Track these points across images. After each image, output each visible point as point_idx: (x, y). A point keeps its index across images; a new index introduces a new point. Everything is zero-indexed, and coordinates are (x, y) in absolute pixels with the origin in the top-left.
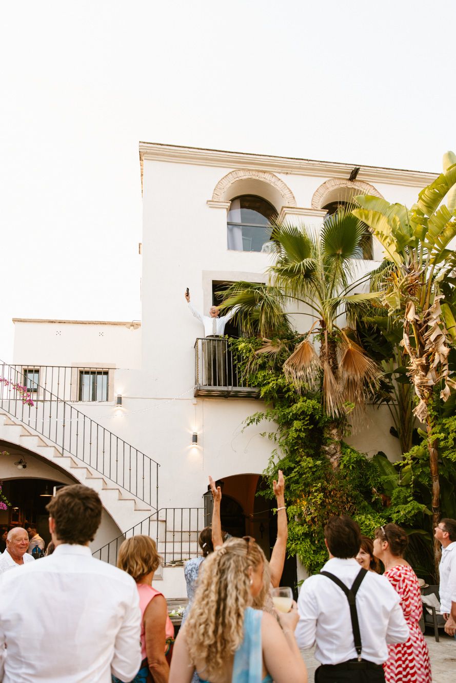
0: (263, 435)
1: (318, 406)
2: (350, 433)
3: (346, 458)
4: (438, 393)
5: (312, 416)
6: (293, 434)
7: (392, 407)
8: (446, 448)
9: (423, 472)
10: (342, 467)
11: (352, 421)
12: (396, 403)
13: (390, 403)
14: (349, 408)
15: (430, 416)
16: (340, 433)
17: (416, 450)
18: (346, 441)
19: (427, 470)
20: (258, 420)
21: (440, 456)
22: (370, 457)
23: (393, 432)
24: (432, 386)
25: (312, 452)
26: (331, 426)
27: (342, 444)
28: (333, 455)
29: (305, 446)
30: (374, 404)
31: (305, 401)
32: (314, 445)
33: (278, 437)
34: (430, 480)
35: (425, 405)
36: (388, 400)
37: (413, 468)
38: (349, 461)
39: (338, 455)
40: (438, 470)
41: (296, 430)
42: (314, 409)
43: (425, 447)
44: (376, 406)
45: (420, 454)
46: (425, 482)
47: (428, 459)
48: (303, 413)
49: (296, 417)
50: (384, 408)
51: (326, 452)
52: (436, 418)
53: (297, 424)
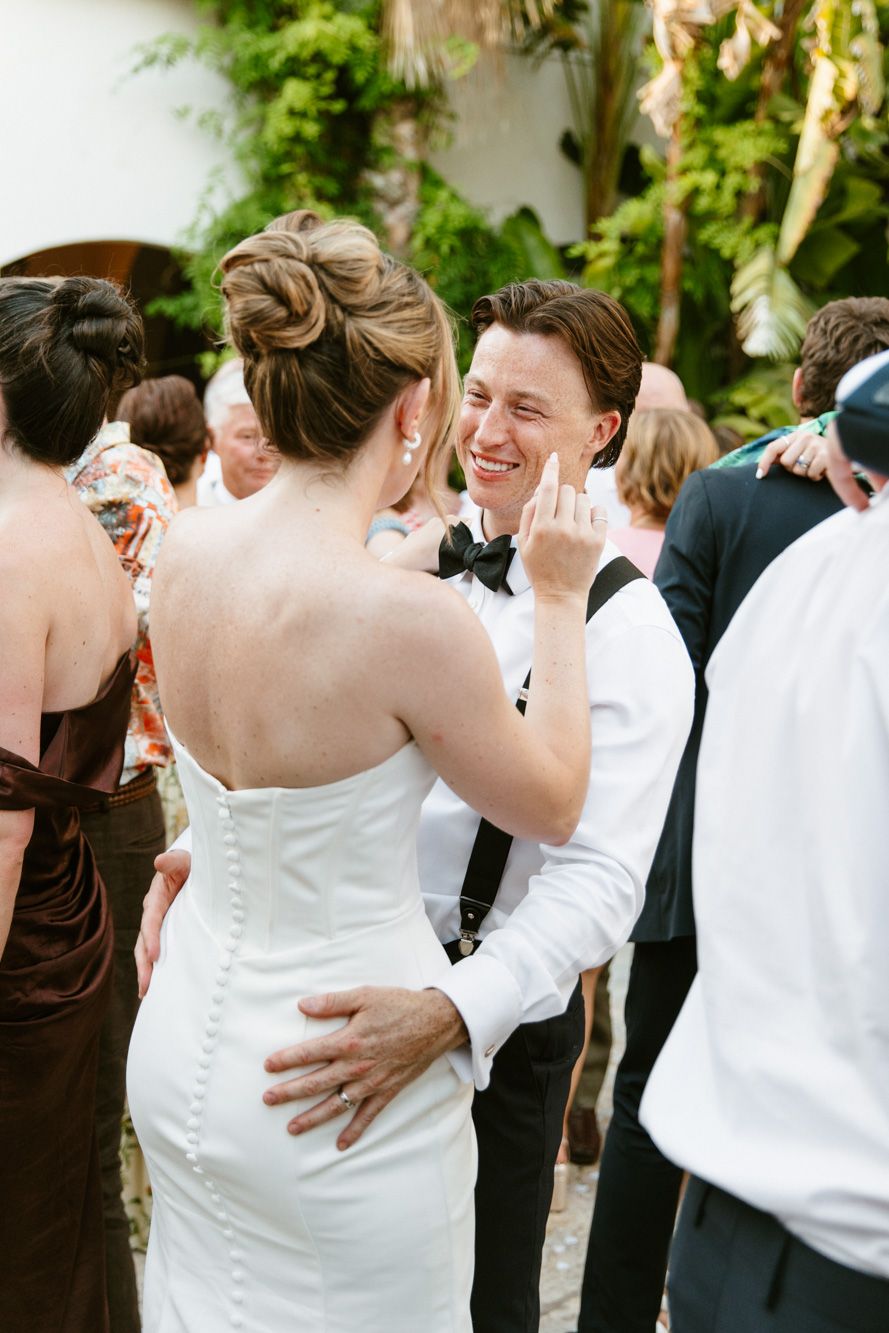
0: (182, 114)
1: (366, 41)
2: (451, 139)
3: (433, 218)
4: (716, 48)
5: (344, 72)
6: (279, 124)
7: (575, 69)
8: (710, 216)
9: (641, 281)
10: (418, 242)
11: (459, 101)
12: (588, 57)
13: (573, 55)
14: (460, 62)
15: (685, 115)
16: (424, 133)
17: (632, 214)
18: (440, 166)
19: (652, 274)
20: (170, 61)
21: (690, 239)
22: (495, 219)
23: (570, 147)
24: (702, 27)
25: (332, 187)
26: (398, 110)
27: (425, 173)
28: (393, 204)
29: (313, 166)
30: (527, 51)
31: (327, 18)
32: (340, 165)
33: (229, 125)
34: (657, 302)
35: (676, 82)
36: (566, 45)
37: (620, 267)
38: (441, 229)
39: (409, 207)
40: (679, 277)
41: (292, 113)
42: (354, 49)
43: (658, 206)
44: (530, 60)
45: (640, 229)
46: (644, 310)
47: (660, 243)
48: (319, 57)
49: (294, 68)
50: (553, 70)
51: (373, 193)
52: (699, 123)
53: (295, 92)
